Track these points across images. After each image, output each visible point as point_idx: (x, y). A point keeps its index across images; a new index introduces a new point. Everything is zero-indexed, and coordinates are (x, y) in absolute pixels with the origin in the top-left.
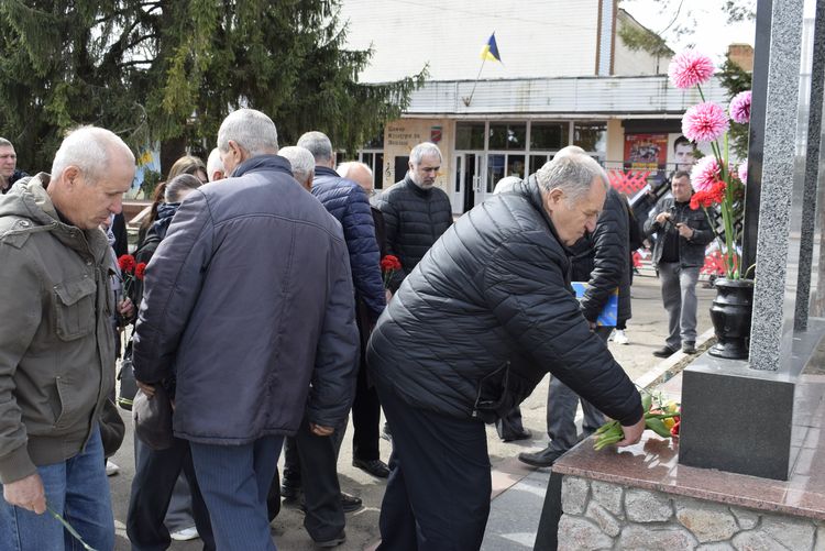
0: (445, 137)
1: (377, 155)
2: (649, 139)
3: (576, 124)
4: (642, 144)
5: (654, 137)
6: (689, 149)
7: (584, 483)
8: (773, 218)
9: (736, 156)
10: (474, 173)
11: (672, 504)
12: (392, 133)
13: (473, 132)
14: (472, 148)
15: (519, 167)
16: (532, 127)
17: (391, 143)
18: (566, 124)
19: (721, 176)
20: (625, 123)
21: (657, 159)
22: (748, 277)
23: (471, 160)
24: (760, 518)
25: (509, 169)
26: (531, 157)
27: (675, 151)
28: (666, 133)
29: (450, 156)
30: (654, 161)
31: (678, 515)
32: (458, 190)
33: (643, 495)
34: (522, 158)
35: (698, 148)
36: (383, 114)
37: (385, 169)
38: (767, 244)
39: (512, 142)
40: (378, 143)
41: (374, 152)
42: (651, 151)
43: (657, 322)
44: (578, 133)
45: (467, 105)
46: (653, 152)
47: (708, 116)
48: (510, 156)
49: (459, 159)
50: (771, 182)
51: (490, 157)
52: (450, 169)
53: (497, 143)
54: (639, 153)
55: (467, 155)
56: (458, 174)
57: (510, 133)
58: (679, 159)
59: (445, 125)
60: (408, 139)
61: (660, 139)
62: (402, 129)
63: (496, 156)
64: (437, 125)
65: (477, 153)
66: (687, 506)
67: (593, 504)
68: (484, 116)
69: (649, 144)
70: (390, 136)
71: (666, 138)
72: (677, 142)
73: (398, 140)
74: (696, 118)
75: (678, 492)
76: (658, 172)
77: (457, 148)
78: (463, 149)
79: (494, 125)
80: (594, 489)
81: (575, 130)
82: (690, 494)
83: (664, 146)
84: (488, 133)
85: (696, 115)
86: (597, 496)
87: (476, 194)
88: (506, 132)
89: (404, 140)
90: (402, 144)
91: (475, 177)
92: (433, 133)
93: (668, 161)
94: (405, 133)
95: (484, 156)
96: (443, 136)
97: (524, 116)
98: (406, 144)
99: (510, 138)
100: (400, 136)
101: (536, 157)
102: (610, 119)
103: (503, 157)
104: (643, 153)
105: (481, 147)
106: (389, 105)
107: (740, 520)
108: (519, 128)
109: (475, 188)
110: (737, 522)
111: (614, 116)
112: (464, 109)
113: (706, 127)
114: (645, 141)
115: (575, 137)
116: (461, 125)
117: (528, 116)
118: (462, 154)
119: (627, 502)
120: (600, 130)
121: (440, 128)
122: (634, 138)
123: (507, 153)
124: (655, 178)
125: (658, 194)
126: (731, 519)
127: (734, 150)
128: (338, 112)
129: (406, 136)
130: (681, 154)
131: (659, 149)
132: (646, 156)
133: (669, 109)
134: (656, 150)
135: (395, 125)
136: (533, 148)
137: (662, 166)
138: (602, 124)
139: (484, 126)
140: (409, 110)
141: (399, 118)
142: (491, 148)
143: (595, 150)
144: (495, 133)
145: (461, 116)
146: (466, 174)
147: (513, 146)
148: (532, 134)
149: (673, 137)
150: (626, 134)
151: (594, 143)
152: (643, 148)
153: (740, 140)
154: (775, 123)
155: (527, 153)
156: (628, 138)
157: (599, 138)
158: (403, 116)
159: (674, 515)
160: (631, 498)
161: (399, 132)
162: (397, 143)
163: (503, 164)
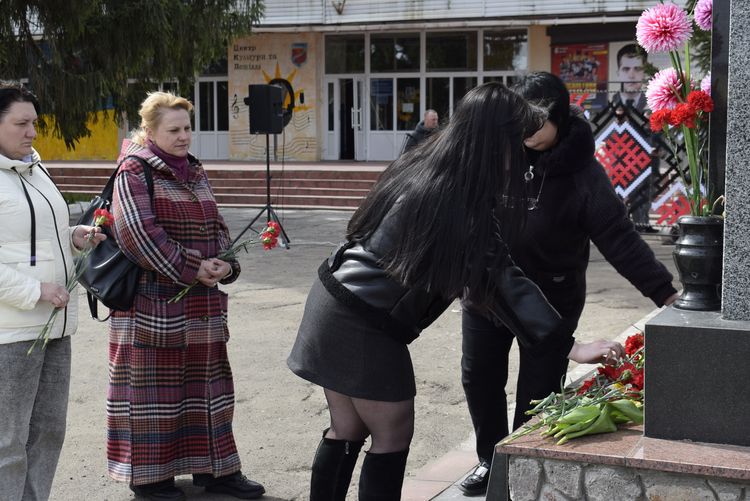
0: (311, 57)
1: (219, 84)
2: (584, 50)
3: (486, 34)
4: (575, 58)
5: (590, 48)
6: (637, 62)
7: (535, 463)
8: (742, 140)
9: (699, 69)
10: (352, 105)
11: (639, 482)
12: (240, 53)
13: (349, 49)
14: (348, 71)
15: (412, 94)
16: (428, 40)
17: (237, 67)
18: (472, 35)
19: (682, 92)
20: (552, 31)
21: (595, 78)
22: (715, 213)
23: (347, 88)
24: (743, 491)
25: (399, 97)
26: (428, 79)
27: (619, 65)
28: (606, 42)
29: (318, 83)
30: (591, 80)
31: (647, 494)
32: (331, 128)
33: (605, 473)
34: (416, 82)
35: (649, 61)
36: (227, 28)
37: (230, 104)
38: (737, 171)
39: (401, 61)
40: (221, 68)
41: (215, 80)
42: (587, 66)
43: (605, 290)
44: (488, 46)
45: (340, 12)
46: (589, 67)
47: (668, 19)
48: (399, 80)
49: (331, 86)
50: (739, 98)
51: (374, 83)
52: (319, 99)
53: (382, 62)
54: (571, 70)
55: (341, 81)
56: (331, 107)
57: (398, 48)
58: (624, 77)
59: (311, 41)
60: (261, 61)
61: (598, 50)
62: (253, 48)
63: (381, 81)
64: (299, 41)
65: (355, 77)
66: (658, 482)
67: (547, 489)
68: (363, 27)
69: (583, 57)
70: (235, 57)
71: (607, 48)
72: (621, 54)
73: (247, 63)
74: (653, 23)
75: (646, 467)
76: (598, 95)
77: (328, 71)
78: (337, 72)
79: (377, 39)
80: (548, 469)
81: (486, 42)
82: (661, 468)
83: (605, 59)
84: (368, 49)
85: (654, 18)
86: (552, 479)
87: (356, 133)
88: (393, 47)
89: (255, 63)
90: (253, 68)
91: (354, 110)
92: (294, 52)
93: (611, 79)
94: (255, 53)
95: (364, 81)
96: (308, 56)
97: (417, 25)
98: (258, 68)
99: (399, 56)
100: (249, 58)
101: (435, 79)
102: (532, 25)
103: (390, 81)
104: (576, 70)
105: (361, 69)
106: (234, 15)
107: (720, 495)
108: (409, 41)
109: (355, 125)
110: (716, 496)
111: (536, 22)
112: (336, 19)
113: (665, 33)
114: (579, 53)
115: (485, 50)
116: (331, 39)
117: (422, 25)
118: (335, 79)
119: (587, 483)
120: (518, 41)
121: (304, 45)
122: (564, 49)
123: (395, 76)
124: (593, 102)
125: (600, 122)
126: (709, 493)
127: (696, 62)
128: (167, 26)
129: (258, 57)
130: (627, 69)
131: (598, 63)
132: (580, 74)
133: (609, 9)
134: (594, 65)
135: (242, 43)
136: (430, 68)
137: (603, 86)
138: (520, 33)
139: (363, 41)
140: (262, 21)
141: (250, 33)
142: (374, 69)
143: (513, 68)
144: (378, 49)
145: (332, 28)
146: (342, 106)
147: (403, 66)
148: (428, 47)
149: (615, 47)
150: (553, 46)
151: (510, 59)
152: (577, 63)
153: (704, 48)
154: (741, 27)
155: (423, 75)
156: (556, 51)
157: (518, 50)
158: (254, 30)
159: (643, 494)
160: (591, 477)
161: (248, 53)
162: (245, 67)
163: (391, 92)
